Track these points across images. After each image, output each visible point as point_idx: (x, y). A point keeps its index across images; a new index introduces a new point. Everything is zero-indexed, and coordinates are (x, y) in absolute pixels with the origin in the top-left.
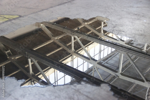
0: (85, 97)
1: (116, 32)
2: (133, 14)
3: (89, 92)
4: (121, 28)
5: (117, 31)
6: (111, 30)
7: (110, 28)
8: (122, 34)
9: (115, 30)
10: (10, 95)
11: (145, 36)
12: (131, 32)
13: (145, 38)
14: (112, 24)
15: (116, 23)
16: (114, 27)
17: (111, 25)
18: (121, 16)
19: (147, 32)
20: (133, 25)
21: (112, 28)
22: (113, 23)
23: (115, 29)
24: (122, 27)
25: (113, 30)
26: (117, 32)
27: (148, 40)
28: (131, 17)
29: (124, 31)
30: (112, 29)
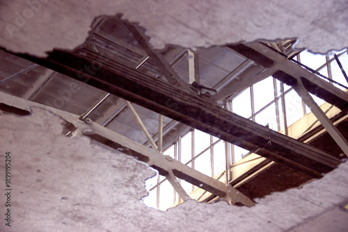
0: (191, 26)
1: (129, 164)
2: (87, 221)
3: (184, 33)
4: (118, 176)
5: (128, 168)
6: (138, 172)
7: (141, 175)
8: (118, 160)
9: (131, 171)
10: (313, 23)
11: (72, 156)
12: (99, 166)
13: (75, 151)
14: (135, 187)
15: (127, 190)
16: (132, 178)
17: (138, 185)
18: (116, 213)
19: (67, 167)
20: (92, 185)
21: (136, 176)
22: (133, 190)
23: (131, 174)
24: (116, 180)
25: (135, 170)
26: (128, 166)
27: (69, 145)
28: (93, 209)
29: (113, 169)
30: (136, 173)
